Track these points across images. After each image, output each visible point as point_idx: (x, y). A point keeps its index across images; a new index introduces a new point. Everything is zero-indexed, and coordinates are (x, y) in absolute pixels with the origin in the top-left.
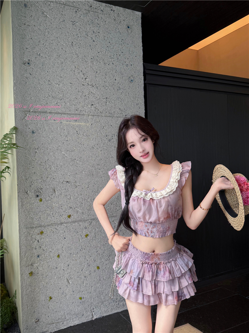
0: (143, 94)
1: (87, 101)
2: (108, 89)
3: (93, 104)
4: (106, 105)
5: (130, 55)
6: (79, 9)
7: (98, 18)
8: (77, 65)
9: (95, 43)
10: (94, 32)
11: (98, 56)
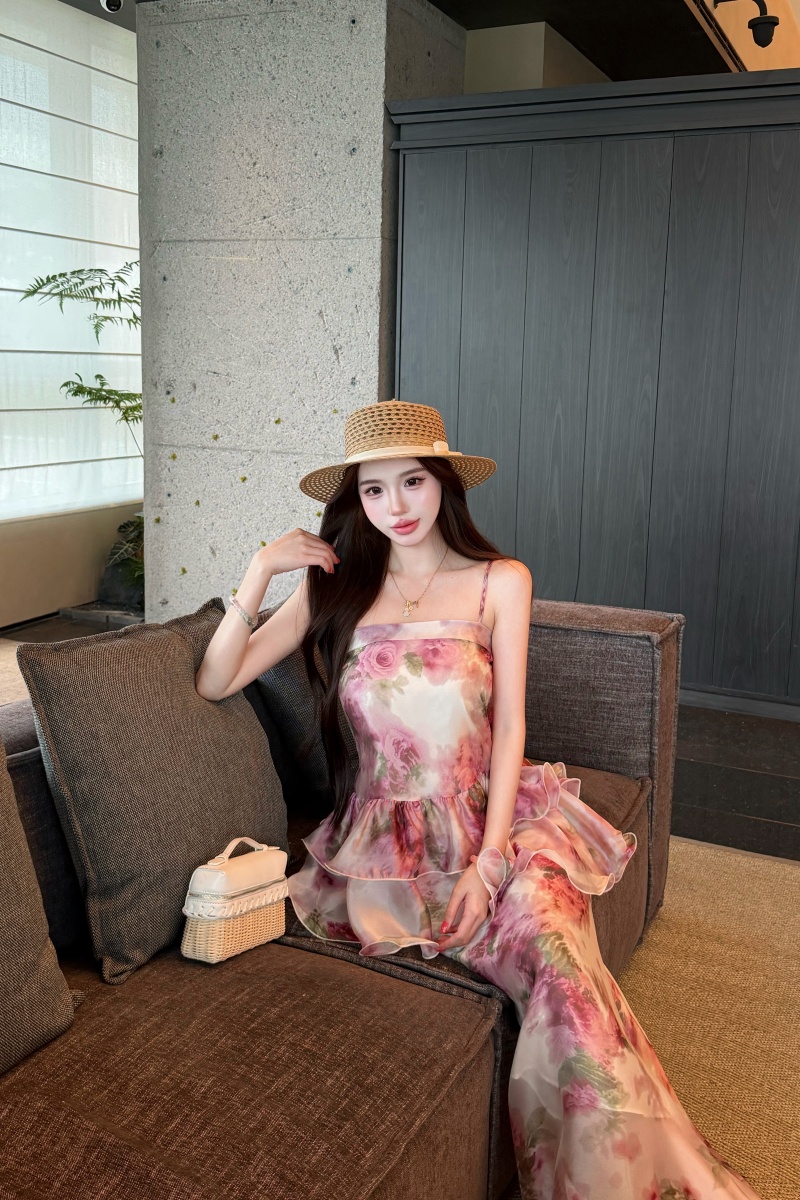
0: (380, 178)
1: (254, 211)
2: (299, 179)
3: (266, 214)
4: (292, 214)
5: (352, 90)
6: (248, 18)
7: (286, 22)
8: (239, 138)
9: (274, 83)
10: (275, 58)
11: (282, 109)
